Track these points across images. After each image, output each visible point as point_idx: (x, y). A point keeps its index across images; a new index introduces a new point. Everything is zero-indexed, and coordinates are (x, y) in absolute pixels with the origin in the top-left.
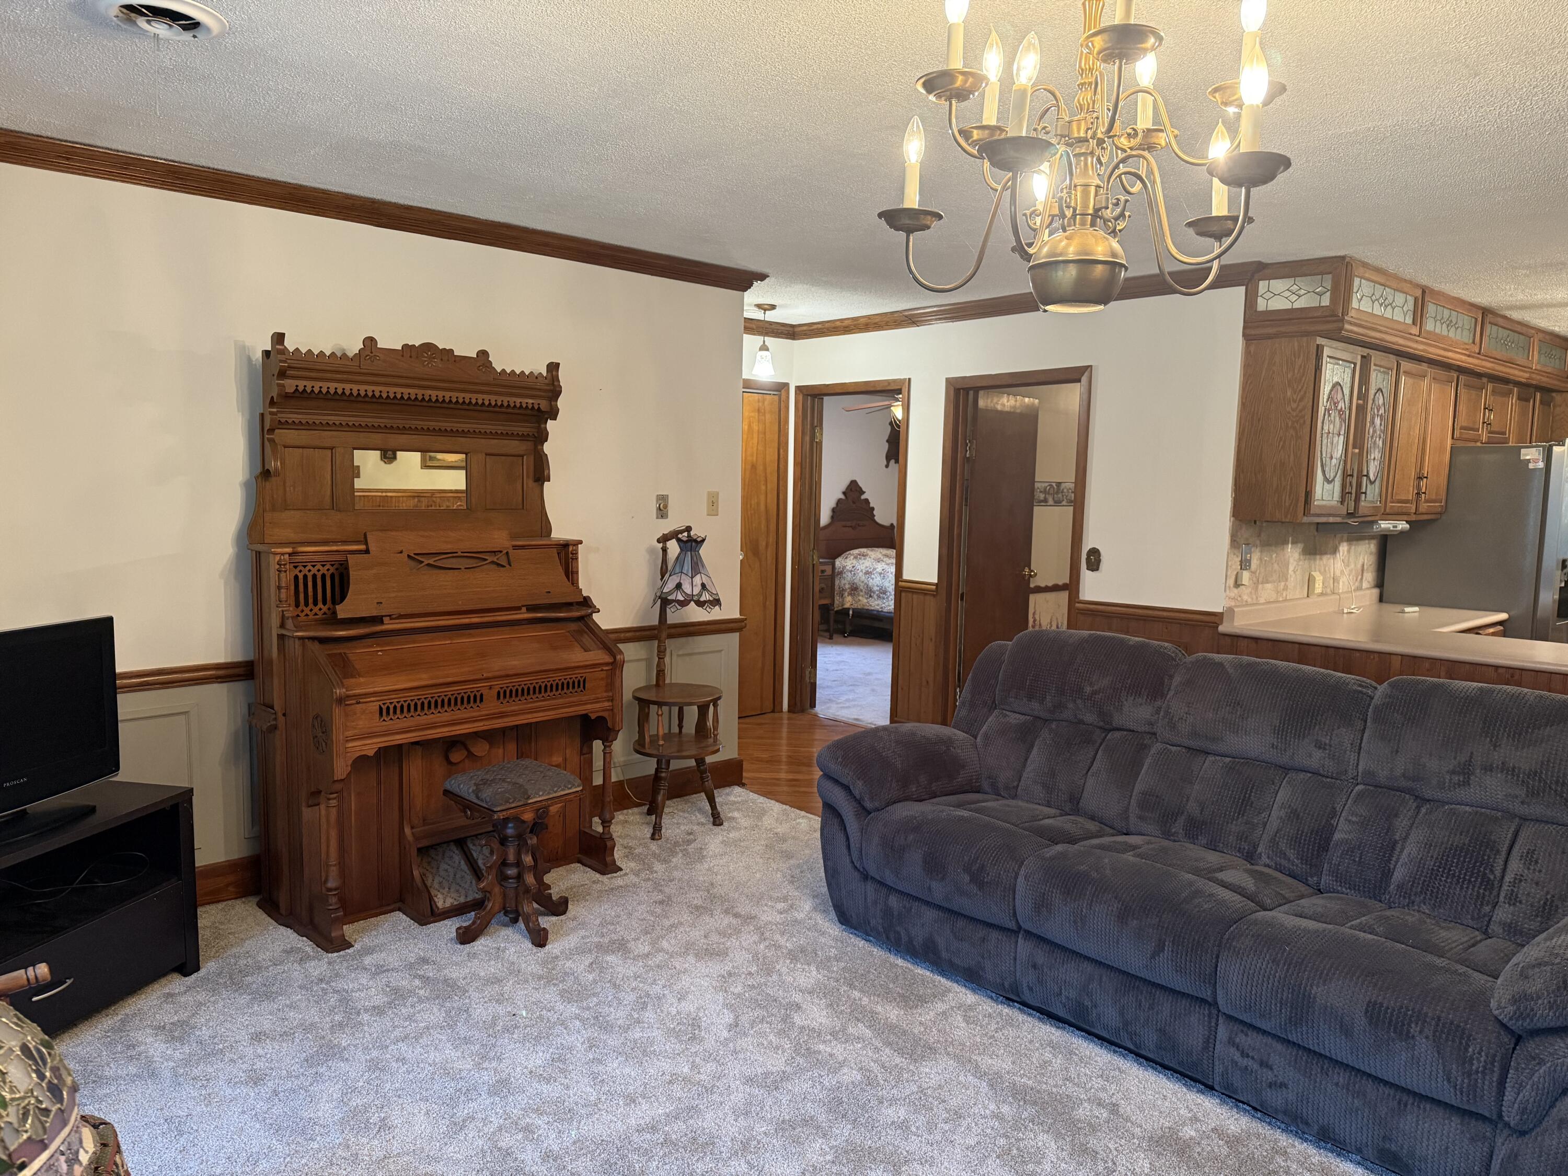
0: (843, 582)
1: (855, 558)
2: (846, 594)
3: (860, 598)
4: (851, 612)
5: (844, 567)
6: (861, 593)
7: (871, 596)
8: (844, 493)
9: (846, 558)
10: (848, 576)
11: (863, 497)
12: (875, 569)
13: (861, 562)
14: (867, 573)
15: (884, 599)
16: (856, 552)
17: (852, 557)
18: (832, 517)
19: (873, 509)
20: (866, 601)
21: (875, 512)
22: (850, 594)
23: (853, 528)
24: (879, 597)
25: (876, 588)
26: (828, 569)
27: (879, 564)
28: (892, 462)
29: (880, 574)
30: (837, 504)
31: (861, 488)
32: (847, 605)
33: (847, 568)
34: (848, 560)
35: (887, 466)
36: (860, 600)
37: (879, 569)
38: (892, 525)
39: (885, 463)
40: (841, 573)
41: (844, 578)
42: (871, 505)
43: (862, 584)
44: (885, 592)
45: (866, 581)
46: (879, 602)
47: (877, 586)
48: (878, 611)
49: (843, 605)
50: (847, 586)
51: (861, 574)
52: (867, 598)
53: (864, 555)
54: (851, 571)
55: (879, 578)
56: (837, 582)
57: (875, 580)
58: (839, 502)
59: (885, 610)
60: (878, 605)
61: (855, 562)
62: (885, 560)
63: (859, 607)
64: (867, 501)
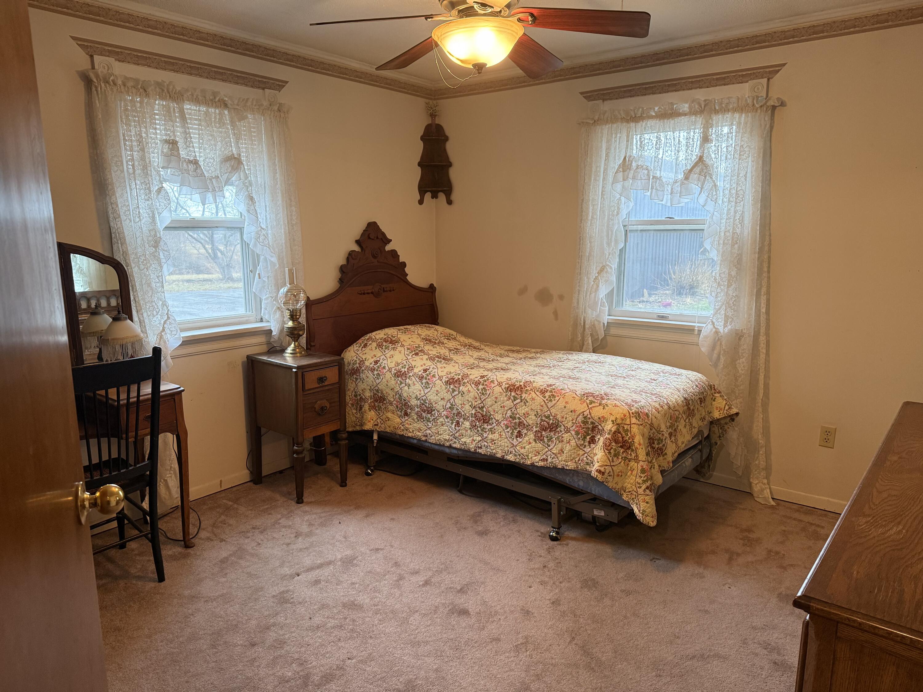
0: (361, 386)
1: (380, 346)
2: (366, 407)
3: (389, 415)
4: (375, 437)
5: (362, 362)
6: (391, 408)
7: (406, 414)
8: (358, 242)
9: (365, 346)
10: (368, 378)
11: (388, 248)
12: (411, 368)
13: (389, 353)
14: (399, 374)
15: (428, 420)
16: (380, 334)
17: (374, 344)
18: (341, 280)
19: (404, 265)
20: (398, 420)
21: (406, 270)
22: (372, 407)
23: (376, 295)
24: (420, 417)
25: (414, 402)
26: (332, 375)
27: (417, 358)
28: (428, 196)
29: (421, 378)
30: (348, 259)
31: (383, 234)
32: (368, 426)
33: (367, 363)
34: (367, 350)
35: (421, 202)
36: (389, 419)
37: (418, 370)
38: (432, 286)
39: (419, 198)
40: (356, 372)
41: (363, 380)
42: (401, 260)
43: (390, 392)
44: (430, 411)
45: (397, 389)
46: (420, 425)
47: (416, 398)
48: (419, 440)
49: (362, 425)
50: (368, 394)
51: (388, 375)
52: (400, 417)
53: (393, 342)
54: (373, 370)
55: (418, 386)
56: (351, 386)
57: (412, 387)
58: (351, 255)
59: (432, 440)
60: (419, 430)
61: (378, 353)
62: (427, 348)
63: (388, 430)
64: (394, 254)
